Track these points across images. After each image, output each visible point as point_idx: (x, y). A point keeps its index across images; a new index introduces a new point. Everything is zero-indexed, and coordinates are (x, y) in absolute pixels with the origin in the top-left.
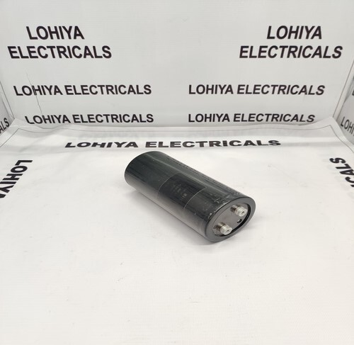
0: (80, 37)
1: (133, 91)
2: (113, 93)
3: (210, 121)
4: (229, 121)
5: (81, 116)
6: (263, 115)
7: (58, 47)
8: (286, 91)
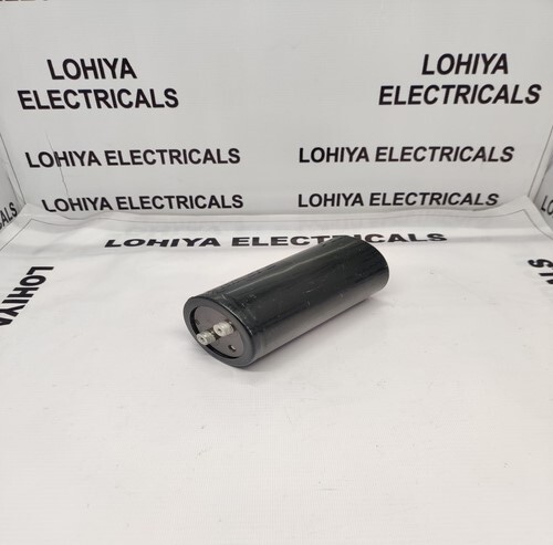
0: (130, 75)
1: (212, 158)
2: (180, 162)
3: (333, 205)
4: (362, 204)
5: (130, 198)
6: (416, 195)
7: (96, 92)
8: (452, 156)
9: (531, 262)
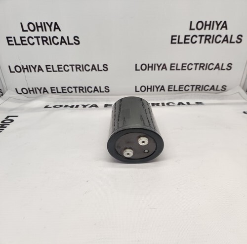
0: (58, 30)
1: (95, 69)
2: (81, 71)
3: (151, 91)
4: (164, 91)
5: (57, 88)
6: (189, 86)
7: (42, 37)
8: (204, 67)
9: (244, 112)
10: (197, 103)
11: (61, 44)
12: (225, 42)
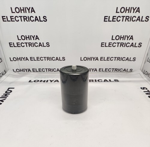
0: (38, 39)
1: (58, 59)
2: (50, 60)
3: (89, 71)
4: (97, 71)
5: (36, 69)
6: (111, 69)
7: (29, 43)
9: (141, 88)
10: (115, 80)
11: (39, 46)
12: (132, 47)
